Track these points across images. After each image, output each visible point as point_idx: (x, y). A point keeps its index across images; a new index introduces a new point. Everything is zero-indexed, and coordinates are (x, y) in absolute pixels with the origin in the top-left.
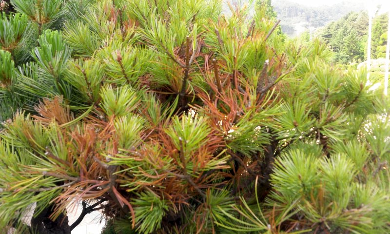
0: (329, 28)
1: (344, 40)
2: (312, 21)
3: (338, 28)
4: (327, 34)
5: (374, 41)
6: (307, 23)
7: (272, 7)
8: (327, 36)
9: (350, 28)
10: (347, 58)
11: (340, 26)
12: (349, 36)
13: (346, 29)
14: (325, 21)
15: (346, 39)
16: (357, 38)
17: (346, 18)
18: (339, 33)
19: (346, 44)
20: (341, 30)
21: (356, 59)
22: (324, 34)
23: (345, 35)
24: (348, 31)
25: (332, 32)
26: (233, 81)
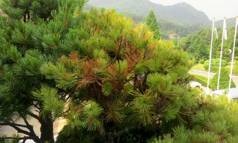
0: (189, 38)
1: (197, 46)
2: (179, 34)
3: (194, 38)
4: (188, 42)
5: (215, 48)
6: (177, 35)
7: (156, 23)
8: (188, 43)
9: (201, 39)
10: (198, 57)
11: (196, 37)
12: (201, 44)
13: (199, 40)
14: (187, 34)
15: (199, 46)
16: (205, 45)
17: (200, 33)
18: (195, 42)
19: (198, 49)
20: (196, 40)
21: (204, 58)
22: (186, 42)
23: (198, 43)
24: (200, 41)
25: (191, 41)
26: (136, 52)
